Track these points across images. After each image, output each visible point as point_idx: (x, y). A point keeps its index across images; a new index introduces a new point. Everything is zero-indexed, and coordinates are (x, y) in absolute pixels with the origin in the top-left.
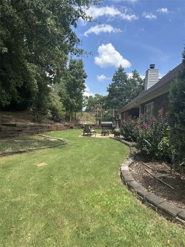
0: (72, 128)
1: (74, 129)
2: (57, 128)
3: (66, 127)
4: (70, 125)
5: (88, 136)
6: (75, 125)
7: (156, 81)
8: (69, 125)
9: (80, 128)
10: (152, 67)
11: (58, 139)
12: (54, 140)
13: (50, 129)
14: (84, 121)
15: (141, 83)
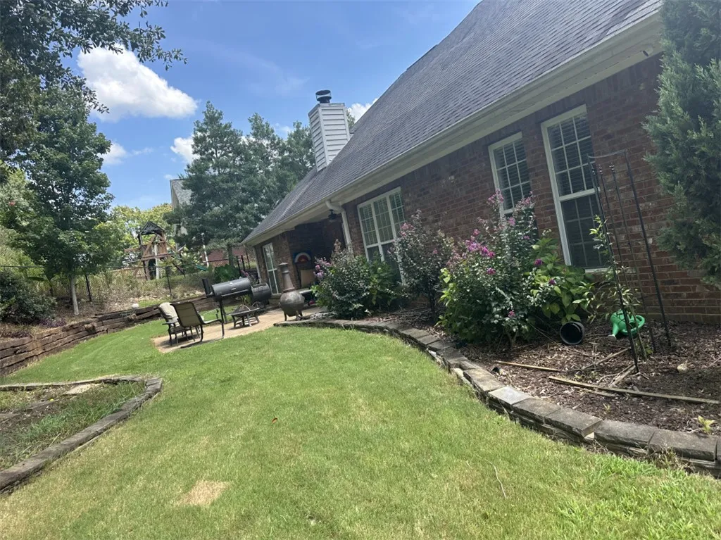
0: (92, 332)
1: (100, 336)
2: (44, 345)
3: (71, 333)
4: (84, 323)
5: (192, 342)
6: (100, 320)
7: (344, 137)
8: (80, 323)
9: (122, 328)
10: (324, 98)
11: (100, 381)
12: (86, 388)
13: (24, 356)
14: (123, 299)
15: (281, 153)
